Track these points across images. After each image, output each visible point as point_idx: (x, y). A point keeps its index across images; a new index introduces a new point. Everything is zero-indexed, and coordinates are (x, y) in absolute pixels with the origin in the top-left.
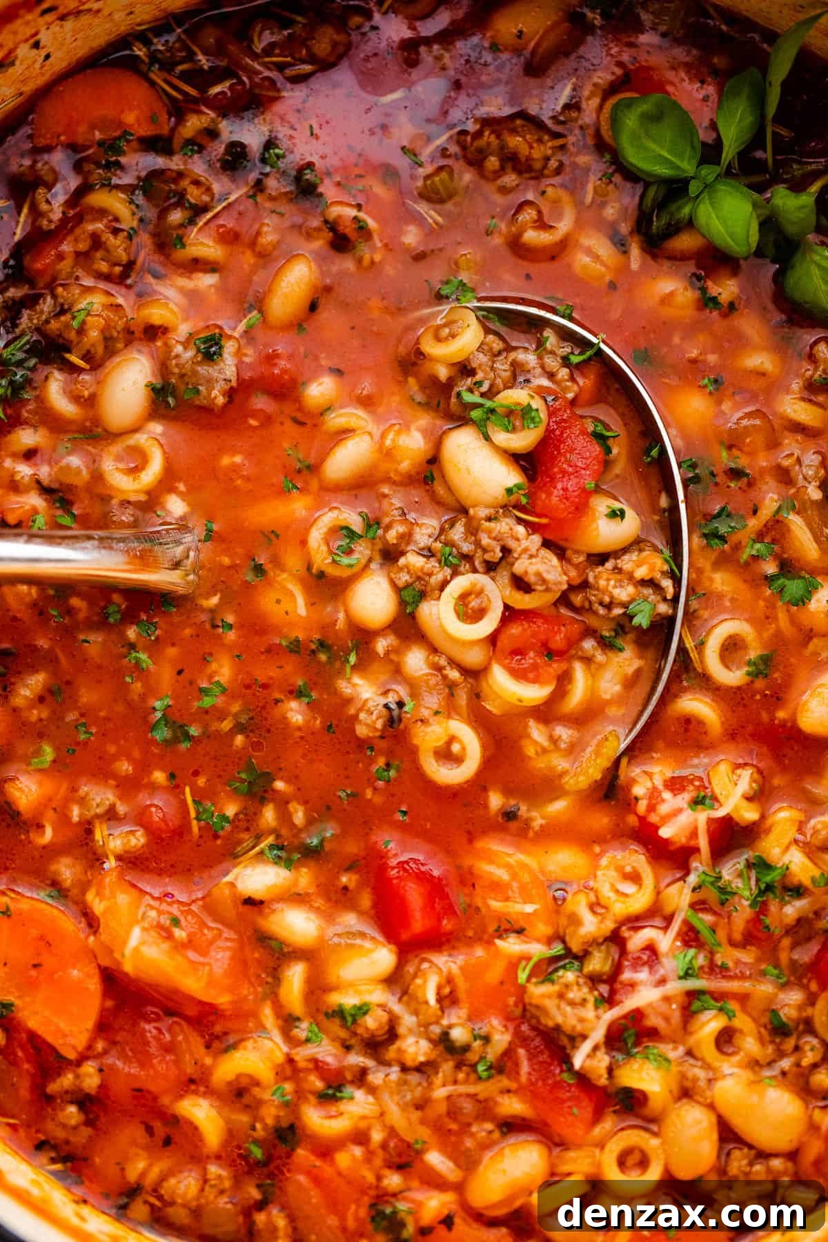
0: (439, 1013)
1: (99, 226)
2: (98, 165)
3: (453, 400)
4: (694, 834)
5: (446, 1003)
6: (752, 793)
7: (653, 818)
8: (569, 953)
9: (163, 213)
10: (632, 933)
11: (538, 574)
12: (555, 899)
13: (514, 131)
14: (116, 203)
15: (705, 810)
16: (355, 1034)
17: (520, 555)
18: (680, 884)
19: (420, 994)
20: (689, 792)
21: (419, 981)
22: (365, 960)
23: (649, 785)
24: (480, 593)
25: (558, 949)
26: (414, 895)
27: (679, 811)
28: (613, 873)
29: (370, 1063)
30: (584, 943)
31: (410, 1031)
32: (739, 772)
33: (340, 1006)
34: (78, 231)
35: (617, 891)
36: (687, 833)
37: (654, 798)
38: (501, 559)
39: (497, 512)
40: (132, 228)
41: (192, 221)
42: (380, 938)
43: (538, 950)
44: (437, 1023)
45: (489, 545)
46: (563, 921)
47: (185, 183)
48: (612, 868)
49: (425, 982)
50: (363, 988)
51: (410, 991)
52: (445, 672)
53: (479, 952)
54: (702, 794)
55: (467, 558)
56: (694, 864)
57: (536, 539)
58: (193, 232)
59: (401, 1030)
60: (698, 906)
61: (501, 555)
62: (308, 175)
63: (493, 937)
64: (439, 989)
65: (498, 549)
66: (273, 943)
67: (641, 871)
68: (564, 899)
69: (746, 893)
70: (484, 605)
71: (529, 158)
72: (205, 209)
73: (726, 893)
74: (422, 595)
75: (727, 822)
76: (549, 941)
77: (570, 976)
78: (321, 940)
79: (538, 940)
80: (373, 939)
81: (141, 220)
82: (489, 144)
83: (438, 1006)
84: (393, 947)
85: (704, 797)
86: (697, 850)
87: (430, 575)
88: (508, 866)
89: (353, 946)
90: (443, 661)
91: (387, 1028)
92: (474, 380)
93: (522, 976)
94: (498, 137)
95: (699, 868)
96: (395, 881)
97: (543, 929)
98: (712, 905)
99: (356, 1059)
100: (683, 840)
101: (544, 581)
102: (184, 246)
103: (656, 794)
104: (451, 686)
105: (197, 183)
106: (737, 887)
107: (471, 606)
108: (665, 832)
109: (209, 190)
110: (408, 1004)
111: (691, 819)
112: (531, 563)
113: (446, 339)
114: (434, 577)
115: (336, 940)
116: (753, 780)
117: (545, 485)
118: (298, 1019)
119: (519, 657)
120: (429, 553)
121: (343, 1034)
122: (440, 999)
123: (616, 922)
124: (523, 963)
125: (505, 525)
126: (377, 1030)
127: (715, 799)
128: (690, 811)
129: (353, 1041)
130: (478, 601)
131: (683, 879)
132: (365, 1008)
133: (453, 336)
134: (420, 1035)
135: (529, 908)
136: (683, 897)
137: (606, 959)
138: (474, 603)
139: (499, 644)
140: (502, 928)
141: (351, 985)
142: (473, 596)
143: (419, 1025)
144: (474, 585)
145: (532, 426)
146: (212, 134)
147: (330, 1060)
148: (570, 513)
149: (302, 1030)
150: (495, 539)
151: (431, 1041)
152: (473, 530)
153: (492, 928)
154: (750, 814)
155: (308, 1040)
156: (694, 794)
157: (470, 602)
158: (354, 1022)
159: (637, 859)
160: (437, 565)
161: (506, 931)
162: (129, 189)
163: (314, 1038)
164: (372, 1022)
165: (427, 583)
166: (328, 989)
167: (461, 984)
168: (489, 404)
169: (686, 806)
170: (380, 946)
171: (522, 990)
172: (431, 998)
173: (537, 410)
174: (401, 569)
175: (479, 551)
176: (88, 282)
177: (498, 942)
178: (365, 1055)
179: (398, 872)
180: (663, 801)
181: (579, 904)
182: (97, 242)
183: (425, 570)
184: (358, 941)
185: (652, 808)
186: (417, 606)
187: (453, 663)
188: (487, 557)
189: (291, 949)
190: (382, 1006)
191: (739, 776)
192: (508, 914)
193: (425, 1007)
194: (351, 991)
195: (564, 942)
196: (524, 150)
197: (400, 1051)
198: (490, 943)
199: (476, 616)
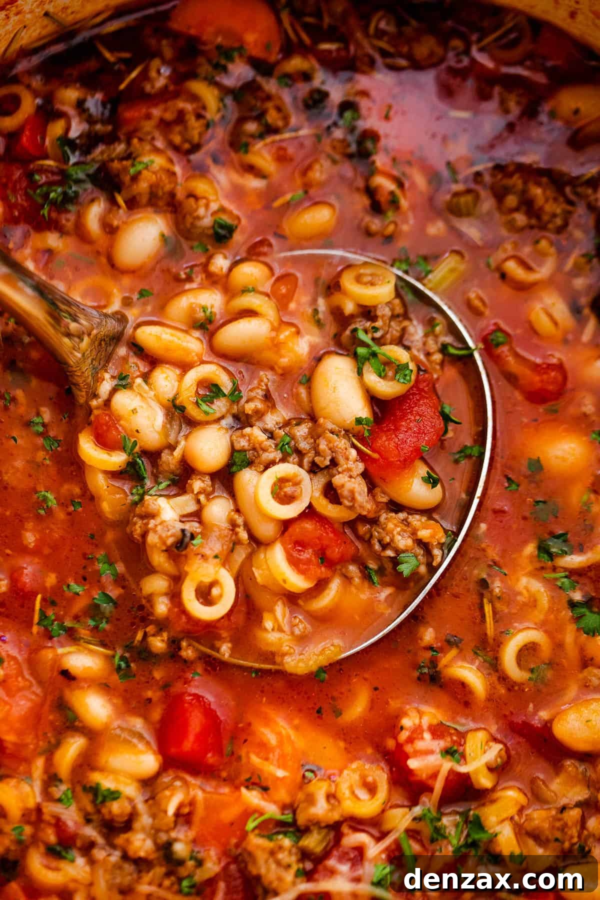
0: (172, 825)
1: (188, 107)
2: (209, 61)
3: (348, 332)
4: (435, 776)
5: (181, 820)
6: (494, 766)
7: (408, 749)
8: (294, 823)
9: (242, 120)
10: (350, 831)
11: (352, 492)
12: (304, 776)
13: (539, 184)
14: (209, 95)
15: (450, 760)
16: (99, 812)
17: (343, 471)
18: (407, 810)
19: (163, 803)
20: (446, 740)
21: (167, 793)
22: (133, 758)
23: (417, 721)
24: (297, 484)
25: (288, 817)
26: (196, 722)
27: (431, 752)
28: (356, 777)
29: (100, 840)
30: (310, 821)
31: (143, 830)
32: (491, 744)
33: (98, 784)
34: (170, 103)
35: (353, 793)
36: (430, 772)
37: (417, 733)
38: (327, 467)
39: (340, 432)
40: (213, 121)
41: (261, 136)
42: (154, 746)
43: (272, 810)
44: (167, 831)
45: (324, 451)
46: (301, 796)
47: (270, 105)
48: (358, 773)
49: (172, 795)
50: (122, 779)
51: (157, 798)
52: (237, 529)
53: (226, 790)
54: (455, 748)
55: (300, 453)
56: (424, 799)
57: (361, 467)
58: (259, 145)
59: (137, 825)
60: (412, 833)
61: (328, 463)
62: (369, 145)
63: (242, 784)
64: (180, 806)
65: (329, 458)
66: (70, 714)
67: (379, 785)
68: (310, 781)
69: (455, 842)
70: (296, 494)
71: (541, 209)
72: (276, 131)
73: (439, 834)
74: (250, 464)
75: (465, 779)
76: (284, 807)
77: (287, 842)
78: (107, 727)
79: (275, 802)
80: (148, 743)
81: (223, 117)
82: (514, 186)
83: (173, 819)
84: (160, 758)
85: (456, 751)
86: (431, 790)
87: (264, 450)
88: (279, 734)
89: (130, 742)
90: (240, 521)
91: (126, 818)
92: (373, 325)
93: (251, 825)
94: (525, 183)
95: (427, 804)
96: (186, 705)
97: (283, 795)
98: (423, 838)
99: (90, 832)
100: (424, 776)
101: (353, 499)
102: (247, 152)
103: (418, 731)
104: (237, 543)
105: (279, 109)
106: (450, 834)
107: (285, 490)
108: (413, 764)
109: (286, 119)
110: (150, 807)
111: (438, 763)
112: (349, 481)
113: (366, 284)
114: (267, 454)
115: (118, 732)
116: (499, 755)
117: (389, 430)
118: (61, 781)
119: (300, 548)
120: (271, 435)
121: (90, 808)
122: (177, 814)
123: (342, 816)
124: (256, 815)
125: (342, 443)
126: (117, 816)
127: (463, 756)
128: (439, 756)
129: (95, 817)
130: (293, 489)
131: (410, 807)
132: (116, 795)
133: (372, 284)
134: (149, 835)
135: (280, 773)
136: (404, 820)
137: (322, 841)
138: (288, 489)
139: (290, 530)
140: (252, 780)
141: (114, 772)
142: (291, 483)
143: (152, 827)
144: (295, 475)
145: (402, 381)
146: (306, 77)
147: (70, 824)
148: (400, 461)
149: (61, 790)
150: (330, 449)
151: (155, 843)
152: (315, 435)
153: (244, 776)
154: (485, 781)
155: (59, 800)
156: (449, 745)
157: (285, 487)
158: (103, 802)
159: (380, 776)
160: (273, 446)
161: (254, 784)
162: (226, 91)
163: (65, 800)
164: (116, 808)
165: (259, 456)
166: (94, 768)
167: (200, 812)
168: (375, 348)
169: (438, 750)
170: (150, 752)
171: (244, 835)
172: (171, 810)
173: (412, 371)
174: (243, 436)
175: (313, 453)
176: (159, 144)
177: (243, 790)
178: (100, 832)
179: (192, 700)
180: (422, 738)
181: (320, 790)
182: (181, 117)
183: (263, 446)
184: (135, 741)
185: (410, 740)
186: (241, 470)
187: (247, 527)
188: (317, 459)
189: (81, 725)
190: (130, 800)
191: (490, 748)
192: (261, 770)
193: (162, 815)
194: (111, 777)
195: (294, 812)
196: (540, 201)
197: (128, 841)
198: (237, 788)
199: (286, 499)
